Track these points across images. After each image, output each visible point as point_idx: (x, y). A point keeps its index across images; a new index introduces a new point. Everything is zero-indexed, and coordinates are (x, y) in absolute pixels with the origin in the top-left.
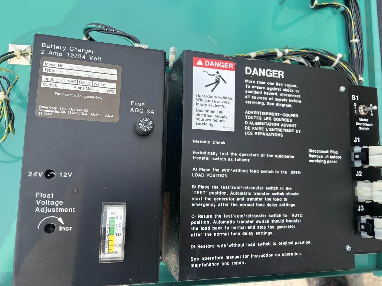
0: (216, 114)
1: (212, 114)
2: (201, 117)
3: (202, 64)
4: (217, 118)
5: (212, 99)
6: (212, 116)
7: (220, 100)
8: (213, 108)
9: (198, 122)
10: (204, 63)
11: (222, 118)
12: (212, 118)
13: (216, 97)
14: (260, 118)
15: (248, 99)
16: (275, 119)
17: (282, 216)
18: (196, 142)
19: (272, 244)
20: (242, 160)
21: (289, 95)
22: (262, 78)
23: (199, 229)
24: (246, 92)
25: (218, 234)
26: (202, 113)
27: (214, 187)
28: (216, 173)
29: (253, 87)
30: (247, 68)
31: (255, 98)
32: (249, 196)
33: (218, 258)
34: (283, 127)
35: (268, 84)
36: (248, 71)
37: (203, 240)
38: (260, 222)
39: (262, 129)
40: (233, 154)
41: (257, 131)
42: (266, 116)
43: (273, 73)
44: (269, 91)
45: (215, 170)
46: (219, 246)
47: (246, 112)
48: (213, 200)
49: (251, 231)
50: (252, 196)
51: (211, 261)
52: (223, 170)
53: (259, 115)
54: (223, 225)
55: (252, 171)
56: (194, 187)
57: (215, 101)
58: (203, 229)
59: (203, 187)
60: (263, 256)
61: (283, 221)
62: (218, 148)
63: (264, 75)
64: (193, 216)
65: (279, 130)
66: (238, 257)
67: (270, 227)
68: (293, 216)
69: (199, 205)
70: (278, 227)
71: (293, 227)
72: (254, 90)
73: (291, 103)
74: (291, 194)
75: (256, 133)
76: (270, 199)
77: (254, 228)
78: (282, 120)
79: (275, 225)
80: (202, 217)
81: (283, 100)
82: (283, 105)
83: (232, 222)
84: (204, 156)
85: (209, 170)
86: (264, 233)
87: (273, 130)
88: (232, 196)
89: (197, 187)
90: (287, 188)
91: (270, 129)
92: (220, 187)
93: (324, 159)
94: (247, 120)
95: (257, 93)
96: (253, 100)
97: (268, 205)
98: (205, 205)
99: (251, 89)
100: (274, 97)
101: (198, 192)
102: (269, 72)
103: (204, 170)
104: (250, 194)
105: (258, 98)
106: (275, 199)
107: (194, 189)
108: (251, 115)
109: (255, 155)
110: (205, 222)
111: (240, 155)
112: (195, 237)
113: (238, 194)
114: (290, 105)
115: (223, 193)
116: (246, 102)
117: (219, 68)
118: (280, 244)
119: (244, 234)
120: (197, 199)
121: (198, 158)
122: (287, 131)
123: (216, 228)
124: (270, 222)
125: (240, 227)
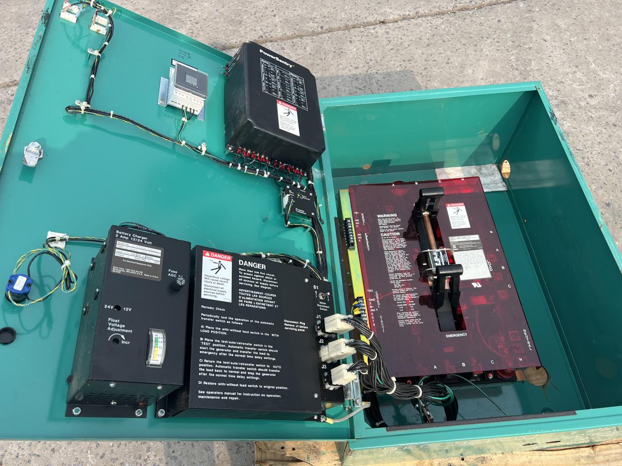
0: (219, 289)
1: (215, 289)
2: (207, 290)
3: (209, 255)
4: (219, 292)
5: (216, 279)
6: (215, 290)
7: (221, 280)
8: (216, 285)
9: (205, 293)
10: (210, 254)
11: (223, 292)
12: (215, 292)
13: (218, 278)
14: (250, 295)
15: (241, 281)
16: (260, 297)
17: (266, 366)
18: (204, 307)
19: (259, 386)
20: (237, 323)
21: (269, 281)
22: (250, 268)
23: (205, 370)
24: (240, 276)
25: (219, 375)
26: (208, 288)
27: (216, 341)
28: (218, 330)
29: (244, 273)
30: (240, 261)
31: (246, 281)
32: (242, 350)
33: (219, 393)
34: (266, 303)
35: (255, 272)
36: (241, 263)
37: (208, 379)
38: (250, 369)
39: (251, 302)
40: (230, 318)
41: (248, 304)
42: (254, 294)
43: (258, 266)
44: (255, 277)
45: (217, 328)
46: (219, 384)
47: (240, 290)
48: (215, 350)
49: (243, 375)
50: (244, 350)
51: (213, 395)
52: (223, 329)
53: (249, 293)
54: (223, 369)
55: (244, 332)
56: (201, 339)
57: (218, 281)
58: (207, 370)
59: (208, 340)
60: (252, 395)
61: (267, 370)
62: (220, 314)
63: (252, 266)
64: (201, 360)
65: (263, 304)
66: (234, 394)
67: (257, 374)
68: (274, 367)
69: (205, 352)
70: (263, 375)
71: (274, 375)
72: (245, 275)
73: (271, 287)
74: (273, 351)
75: (247, 305)
76: (257, 353)
77: (245, 373)
78: (265, 297)
79: (261, 372)
80: (207, 361)
81: (265, 284)
82: (266, 288)
83: (229, 367)
84: (209, 317)
85: (213, 328)
86: (253, 378)
87: (259, 304)
88: (230, 349)
89: (204, 339)
90: (269, 346)
91: (257, 303)
92: (221, 341)
93: (295, 327)
94: (241, 295)
95: (247, 277)
96: (245, 282)
97: (255, 357)
98: (210, 353)
99: (243, 275)
100: (259, 281)
101: (204, 343)
102: (255, 265)
103: (209, 328)
104: (242, 348)
105: (248, 281)
106: (260, 354)
107: (202, 341)
108: (243, 292)
109: (246, 321)
110: (209, 366)
111: (235, 319)
112: (202, 376)
113: (234, 347)
114: (270, 288)
115: (223, 346)
116: (240, 283)
117: (221, 259)
118: (265, 387)
119: (238, 377)
120: (204, 348)
121: (205, 319)
122: (268, 305)
123: (218, 371)
124: (257, 370)
125: (235, 372)
